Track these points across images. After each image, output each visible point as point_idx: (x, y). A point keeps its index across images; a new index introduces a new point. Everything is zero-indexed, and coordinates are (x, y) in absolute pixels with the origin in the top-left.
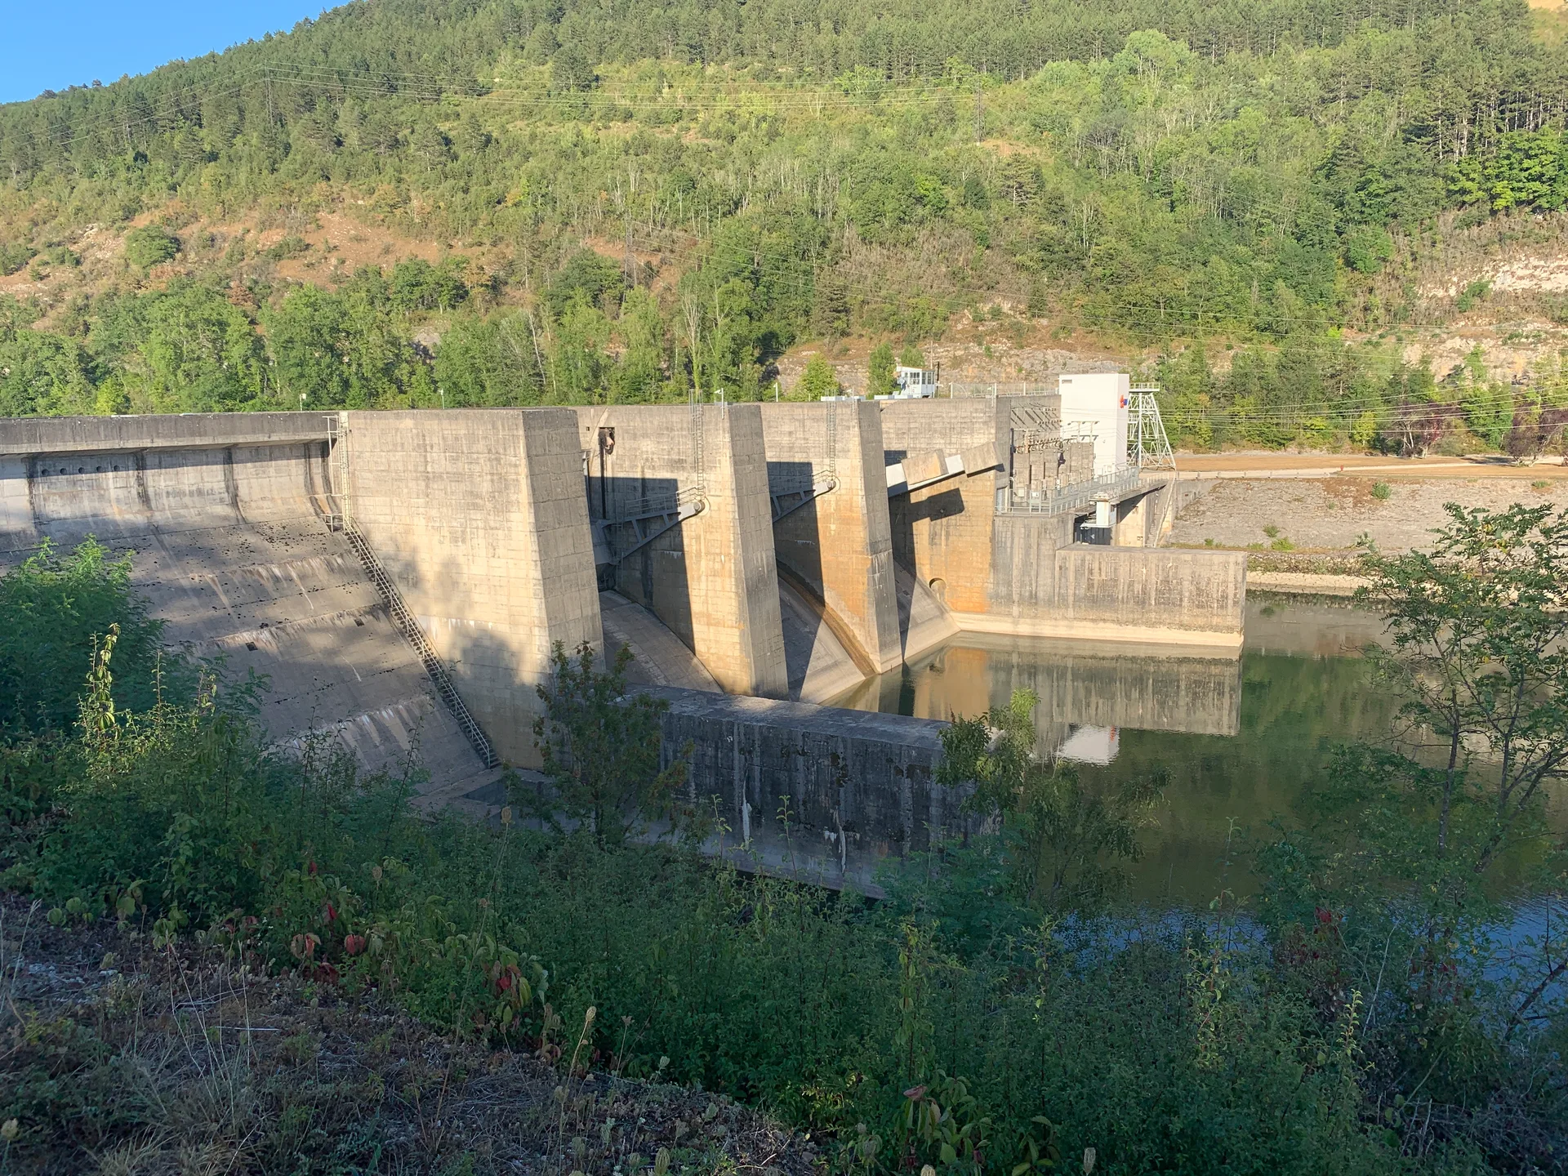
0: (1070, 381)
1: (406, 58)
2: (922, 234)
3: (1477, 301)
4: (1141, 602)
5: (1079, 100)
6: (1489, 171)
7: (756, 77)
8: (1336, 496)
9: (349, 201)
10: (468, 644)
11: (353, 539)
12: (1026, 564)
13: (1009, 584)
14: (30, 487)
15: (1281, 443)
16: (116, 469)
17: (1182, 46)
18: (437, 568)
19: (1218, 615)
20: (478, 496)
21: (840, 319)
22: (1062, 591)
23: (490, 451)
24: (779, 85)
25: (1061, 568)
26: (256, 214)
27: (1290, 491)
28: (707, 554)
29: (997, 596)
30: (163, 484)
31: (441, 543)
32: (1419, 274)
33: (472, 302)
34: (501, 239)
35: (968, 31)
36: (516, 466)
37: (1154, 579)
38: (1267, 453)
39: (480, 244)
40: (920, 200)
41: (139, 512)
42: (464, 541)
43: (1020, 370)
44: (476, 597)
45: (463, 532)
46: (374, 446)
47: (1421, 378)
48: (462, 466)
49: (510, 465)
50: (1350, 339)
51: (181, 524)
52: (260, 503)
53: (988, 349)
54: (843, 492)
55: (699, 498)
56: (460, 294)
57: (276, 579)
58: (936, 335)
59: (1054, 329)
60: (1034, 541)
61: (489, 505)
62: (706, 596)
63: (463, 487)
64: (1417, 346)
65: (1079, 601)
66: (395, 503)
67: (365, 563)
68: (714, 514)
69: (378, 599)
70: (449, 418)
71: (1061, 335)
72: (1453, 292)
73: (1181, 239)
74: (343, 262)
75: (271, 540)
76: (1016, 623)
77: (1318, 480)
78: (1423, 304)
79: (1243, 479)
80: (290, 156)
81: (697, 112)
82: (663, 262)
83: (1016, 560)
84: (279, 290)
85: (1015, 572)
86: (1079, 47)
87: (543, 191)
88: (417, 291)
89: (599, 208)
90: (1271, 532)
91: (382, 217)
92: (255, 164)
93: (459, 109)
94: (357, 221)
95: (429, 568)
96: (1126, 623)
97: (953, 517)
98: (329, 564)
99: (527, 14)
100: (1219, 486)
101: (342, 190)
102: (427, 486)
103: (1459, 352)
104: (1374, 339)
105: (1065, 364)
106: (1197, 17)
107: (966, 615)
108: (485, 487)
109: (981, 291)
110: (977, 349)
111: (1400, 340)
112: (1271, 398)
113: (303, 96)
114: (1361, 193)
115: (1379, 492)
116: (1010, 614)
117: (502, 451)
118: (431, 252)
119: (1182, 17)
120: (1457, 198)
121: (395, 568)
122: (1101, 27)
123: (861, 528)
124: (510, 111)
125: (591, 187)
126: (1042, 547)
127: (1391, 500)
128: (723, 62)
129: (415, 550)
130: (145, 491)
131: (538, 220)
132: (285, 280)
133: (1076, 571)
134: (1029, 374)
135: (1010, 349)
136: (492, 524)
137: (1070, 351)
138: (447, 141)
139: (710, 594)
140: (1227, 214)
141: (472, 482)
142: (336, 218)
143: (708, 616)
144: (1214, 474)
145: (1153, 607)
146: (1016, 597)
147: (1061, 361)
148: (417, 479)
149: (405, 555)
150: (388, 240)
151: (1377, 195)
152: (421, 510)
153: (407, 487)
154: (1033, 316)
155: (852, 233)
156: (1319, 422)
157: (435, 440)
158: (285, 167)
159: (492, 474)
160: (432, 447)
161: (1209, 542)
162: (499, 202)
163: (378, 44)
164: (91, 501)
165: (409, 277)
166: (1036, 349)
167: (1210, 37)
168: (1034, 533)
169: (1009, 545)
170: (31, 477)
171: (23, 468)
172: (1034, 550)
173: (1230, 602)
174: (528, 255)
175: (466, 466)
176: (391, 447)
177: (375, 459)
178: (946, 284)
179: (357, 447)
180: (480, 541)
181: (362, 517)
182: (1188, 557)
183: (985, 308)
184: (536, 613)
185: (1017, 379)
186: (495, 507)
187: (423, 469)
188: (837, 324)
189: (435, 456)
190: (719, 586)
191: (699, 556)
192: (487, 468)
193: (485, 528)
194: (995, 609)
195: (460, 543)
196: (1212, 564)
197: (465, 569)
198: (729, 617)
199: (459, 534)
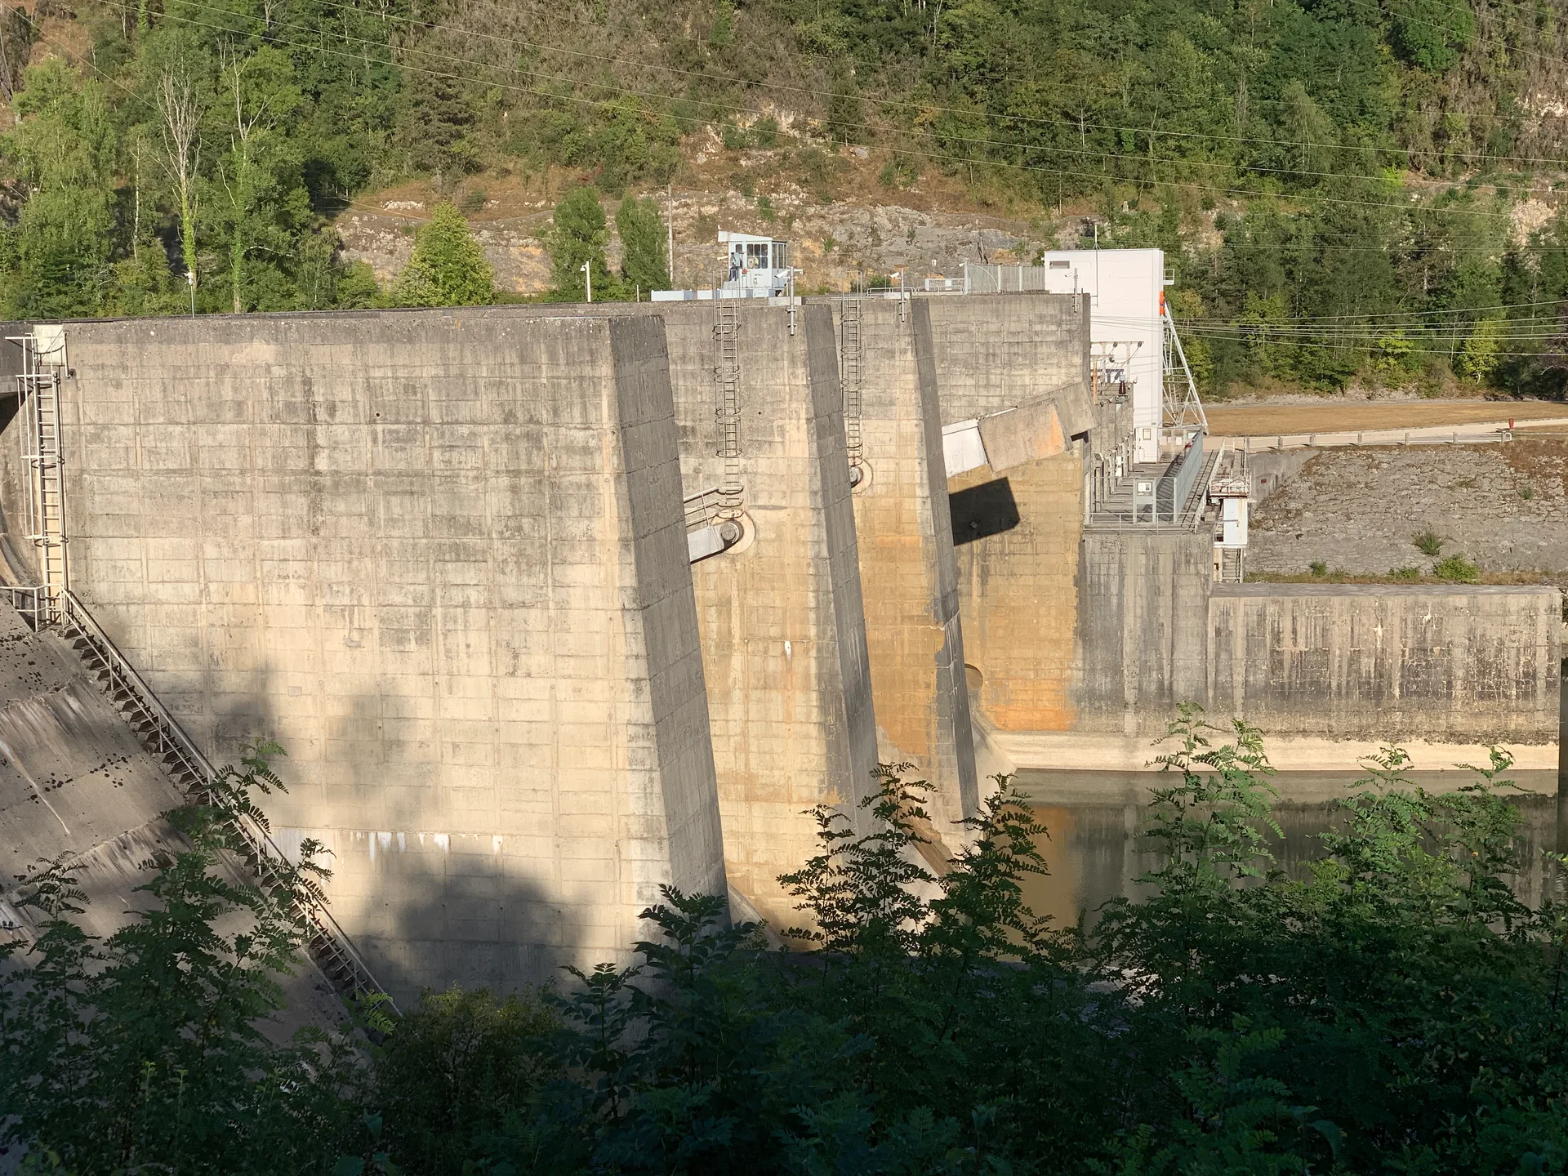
0: (1066, 264)
4: (1375, 692)
8: (1531, 475)
10: (420, 896)
11: (92, 651)
12: (1151, 629)
13: (1116, 670)
15: (1334, 380)
18: (337, 710)
19: (1519, 711)
20: (468, 527)
21: (460, 136)
22: (1222, 678)
23: (510, 416)
25: (1218, 632)
27: (1448, 468)
28: (747, 640)
29: (1091, 695)
31: (353, 645)
32: (1522, 73)
36: (586, 451)
37: (1397, 646)
38: (1312, 399)
42: (423, 639)
44: (455, 774)
45: (423, 618)
46: (148, 410)
48: (423, 455)
49: (570, 449)
50: (1416, 189)
53: (764, 203)
54: (880, 490)
55: (728, 514)
58: (659, 172)
59: (881, 168)
60: (1165, 578)
61: (502, 549)
62: (744, 734)
63: (424, 506)
64: (1532, 202)
65: (1255, 696)
66: (210, 551)
67: (129, 706)
68: (769, 551)
69: (176, 795)
70: (387, 337)
71: (899, 179)
76: (1130, 748)
77: (1494, 446)
78: (1532, 127)
79: (1354, 447)
83: (1129, 619)
85: (1128, 647)
90: (1428, 545)
95: (307, 716)
96: (1347, 735)
97: (996, 538)
98: (58, 714)
100: (1316, 461)
102: (315, 508)
104: (1460, 188)
105: (912, 235)
107: (1029, 738)
108: (493, 504)
109: (734, 90)
110: (742, 202)
111: (1502, 193)
112: (1312, 300)
116: (1118, 731)
117: (545, 415)
121: (199, 719)
123: (922, 567)
126: (1182, 592)
129: (264, 674)
133: (1249, 637)
134: (847, 252)
135: (807, 203)
136: (512, 595)
137: (918, 208)
139: (754, 729)
141: (454, 496)
143: (750, 779)
144: (1305, 439)
145: (1396, 702)
146: (1130, 695)
147: (905, 228)
148: (283, 490)
149: (233, 681)
152: (293, 567)
153: (250, 511)
154: (841, 139)
156: (1397, 340)
157: (343, 393)
159: (516, 473)
160: (332, 409)
161: (1317, 569)
166: (856, 205)
168: (1166, 563)
169: (1114, 590)
172: (1165, 601)
173: (1541, 684)
175: (437, 454)
176: (201, 412)
177: (149, 442)
178: (666, 74)
179: (90, 412)
180: (473, 638)
181: (102, 589)
182: (1462, 601)
183: (746, 123)
184: (634, 806)
185: (824, 261)
186: (521, 553)
187: (302, 464)
188: (456, 147)
189: (342, 432)
190: (777, 711)
191: (725, 645)
192: (500, 458)
193: (489, 606)
194: (1088, 721)
195: (413, 646)
196: (1506, 613)
197: (424, 709)
198: (804, 779)
199: (410, 622)
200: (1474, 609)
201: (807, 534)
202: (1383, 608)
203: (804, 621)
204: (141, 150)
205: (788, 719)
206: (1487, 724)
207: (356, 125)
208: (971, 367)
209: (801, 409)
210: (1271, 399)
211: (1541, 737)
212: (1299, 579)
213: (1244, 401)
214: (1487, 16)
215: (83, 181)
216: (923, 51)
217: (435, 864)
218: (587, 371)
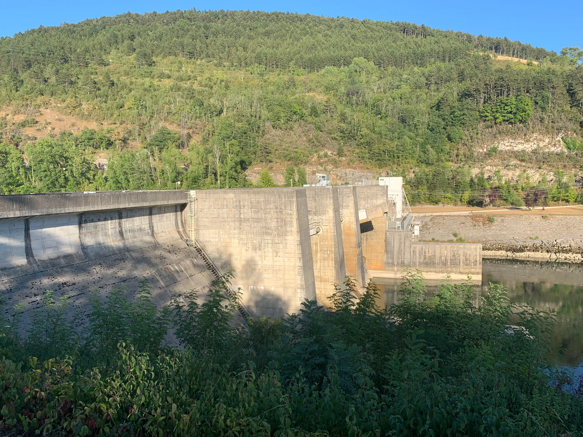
0: (383, 180)
1: (69, 50)
2: (296, 126)
3: (494, 153)
4: (445, 264)
5: (339, 80)
6: (494, 110)
7: (215, 65)
8: (476, 222)
9: (53, 104)
10: (259, 299)
11: (199, 251)
12: (400, 251)
13: (393, 258)
14: (79, 229)
15: (436, 203)
16: (112, 219)
17: (372, 63)
18: (243, 263)
19: (474, 268)
20: (268, 229)
21: (268, 156)
22: (414, 260)
23: (277, 208)
24: (225, 69)
25: (413, 251)
26: (11, 108)
27: (459, 220)
28: (321, 250)
29: (388, 263)
30: (128, 226)
31: (247, 250)
32: (474, 143)
33: (115, 147)
34: (124, 122)
35: (295, 54)
36: (291, 214)
37: (449, 255)
38: (432, 206)
39: (115, 124)
40: (295, 113)
41: (120, 240)
42: (260, 249)
43: (337, 176)
44: (265, 275)
45: (260, 245)
46: (210, 206)
47: (481, 179)
48: (260, 215)
49: (288, 214)
50: (452, 166)
51: (135, 246)
52: (161, 234)
53: (325, 168)
54: (346, 223)
55: (317, 227)
56: (110, 144)
57: (177, 272)
58: (305, 162)
59: (347, 162)
60: (403, 241)
61: (275, 233)
62: (320, 269)
63: (260, 224)
64: (476, 168)
65: (421, 264)
66: (221, 232)
67: (206, 261)
68: (325, 234)
69: (214, 278)
70: (254, 193)
71: (351, 164)
72: (485, 150)
73: (389, 130)
74: (54, 129)
75: (169, 252)
76: (396, 274)
77: (468, 216)
78: (476, 154)
79: (440, 216)
80: (25, 85)
81: (196, 77)
82: (193, 132)
83: (395, 248)
84: (25, 140)
85: (395, 254)
86: (336, 62)
87: (142, 103)
88: (91, 142)
89: (165, 110)
90: (455, 235)
91: (70, 111)
92: (8, 88)
93: (97, 71)
94: (58, 113)
95: (238, 264)
96: (439, 272)
97: (369, 232)
98: (192, 262)
99: (120, 37)
100: (433, 219)
101: (50, 100)
102: (240, 225)
103: (491, 171)
104: (461, 166)
106: (376, 54)
107: (376, 271)
108: (273, 224)
109: (320, 147)
110: (321, 168)
111: (470, 167)
112: (432, 187)
113: (26, 62)
114: (452, 116)
115: (490, 220)
116: (393, 270)
117: (283, 208)
118: (93, 126)
119: (371, 54)
120: (483, 118)
121: (218, 264)
122: (343, 55)
123: (354, 238)
124: (119, 73)
125: (160, 103)
126: (406, 243)
127: (496, 223)
128: (202, 59)
129: (230, 255)
130: (122, 230)
131: (139, 115)
132: (27, 135)
133: (419, 253)
134: (341, 177)
135: (333, 168)
136: (276, 241)
137: (354, 169)
138: (95, 83)
139: (322, 268)
140: (403, 121)
141: (266, 223)
142: (48, 111)
143: (321, 277)
144: (431, 214)
145: (449, 266)
146: (396, 263)
147: (352, 173)
148: (235, 221)
149: (225, 257)
150: (74, 121)
151: (457, 117)
152: (236, 235)
153: (228, 225)
154: (340, 156)
155: (268, 124)
156: (449, 195)
157: (246, 203)
158: (21, 90)
159: (278, 219)
160: (244, 206)
161: (433, 239)
162: (121, 107)
163: (56, 44)
164: (102, 236)
165: (88, 135)
166: (343, 168)
167: (381, 61)
168: (403, 238)
169: (392, 243)
170: (80, 224)
171: (77, 220)
172: (403, 245)
173: (478, 263)
174: (137, 128)
175: (263, 215)
176: (220, 207)
177: (211, 212)
178: (307, 144)
179: (200, 207)
180: (269, 249)
181: (201, 239)
182: (462, 246)
183: (322, 153)
184: (299, 282)
185: (336, 179)
186: (278, 234)
187: (238, 216)
188: (268, 158)
189: (246, 211)
190: (326, 265)
191: (317, 252)
192: (275, 216)
193: (272, 244)
194: (387, 268)
195: (258, 251)
196: (471, 249)
197: (260, 263)
198: (331, 278)
199: (257, 246)
200: (464, 248)
201: (332, 231)
202: (446, 247)
203: (332, 247)
204: (210, 158)
205: (328, 266)
206: (467, 271)
207: (250, 154)
208: (364, 200)
209: (332, 207)
210: (424, 206)
211: (478, 273)
212: (430, 241)
213: (418, 206)
214: (467, 133)
215: (200, 164)
216: (356, 140)
217: (261, 293)
218: (291, 199)
